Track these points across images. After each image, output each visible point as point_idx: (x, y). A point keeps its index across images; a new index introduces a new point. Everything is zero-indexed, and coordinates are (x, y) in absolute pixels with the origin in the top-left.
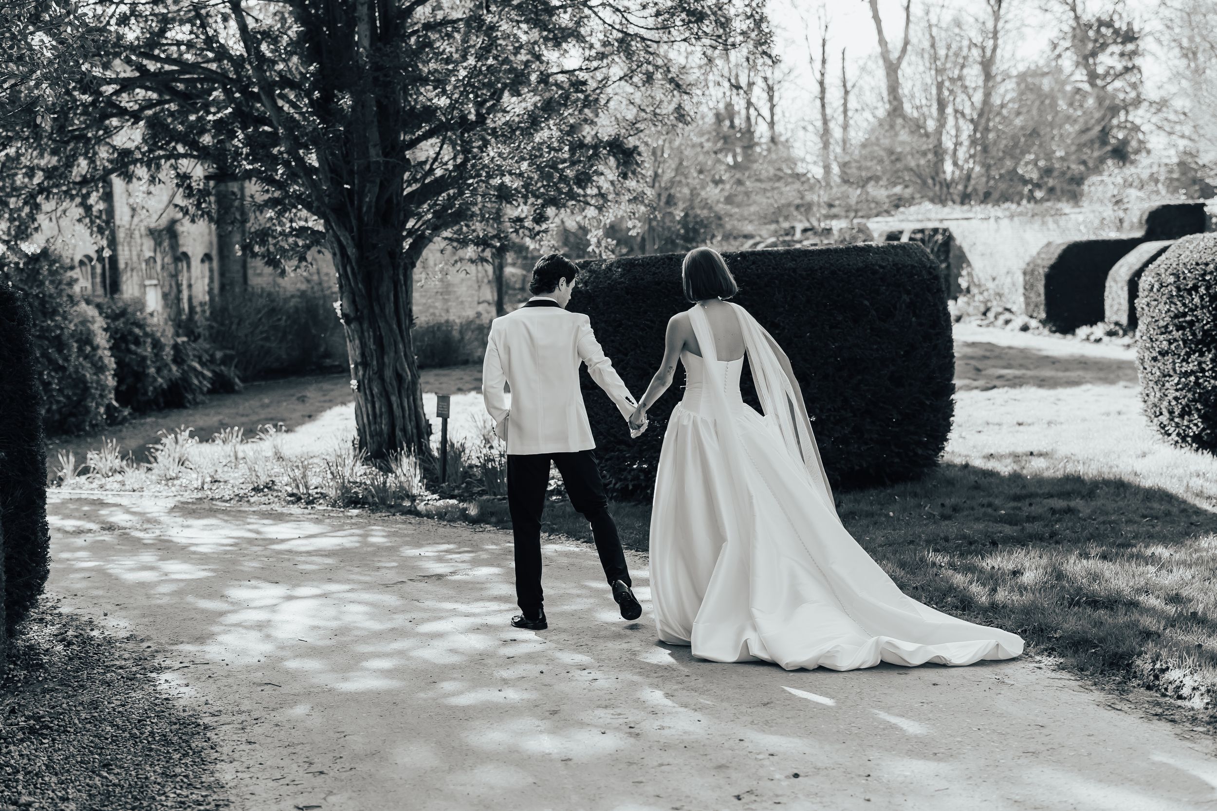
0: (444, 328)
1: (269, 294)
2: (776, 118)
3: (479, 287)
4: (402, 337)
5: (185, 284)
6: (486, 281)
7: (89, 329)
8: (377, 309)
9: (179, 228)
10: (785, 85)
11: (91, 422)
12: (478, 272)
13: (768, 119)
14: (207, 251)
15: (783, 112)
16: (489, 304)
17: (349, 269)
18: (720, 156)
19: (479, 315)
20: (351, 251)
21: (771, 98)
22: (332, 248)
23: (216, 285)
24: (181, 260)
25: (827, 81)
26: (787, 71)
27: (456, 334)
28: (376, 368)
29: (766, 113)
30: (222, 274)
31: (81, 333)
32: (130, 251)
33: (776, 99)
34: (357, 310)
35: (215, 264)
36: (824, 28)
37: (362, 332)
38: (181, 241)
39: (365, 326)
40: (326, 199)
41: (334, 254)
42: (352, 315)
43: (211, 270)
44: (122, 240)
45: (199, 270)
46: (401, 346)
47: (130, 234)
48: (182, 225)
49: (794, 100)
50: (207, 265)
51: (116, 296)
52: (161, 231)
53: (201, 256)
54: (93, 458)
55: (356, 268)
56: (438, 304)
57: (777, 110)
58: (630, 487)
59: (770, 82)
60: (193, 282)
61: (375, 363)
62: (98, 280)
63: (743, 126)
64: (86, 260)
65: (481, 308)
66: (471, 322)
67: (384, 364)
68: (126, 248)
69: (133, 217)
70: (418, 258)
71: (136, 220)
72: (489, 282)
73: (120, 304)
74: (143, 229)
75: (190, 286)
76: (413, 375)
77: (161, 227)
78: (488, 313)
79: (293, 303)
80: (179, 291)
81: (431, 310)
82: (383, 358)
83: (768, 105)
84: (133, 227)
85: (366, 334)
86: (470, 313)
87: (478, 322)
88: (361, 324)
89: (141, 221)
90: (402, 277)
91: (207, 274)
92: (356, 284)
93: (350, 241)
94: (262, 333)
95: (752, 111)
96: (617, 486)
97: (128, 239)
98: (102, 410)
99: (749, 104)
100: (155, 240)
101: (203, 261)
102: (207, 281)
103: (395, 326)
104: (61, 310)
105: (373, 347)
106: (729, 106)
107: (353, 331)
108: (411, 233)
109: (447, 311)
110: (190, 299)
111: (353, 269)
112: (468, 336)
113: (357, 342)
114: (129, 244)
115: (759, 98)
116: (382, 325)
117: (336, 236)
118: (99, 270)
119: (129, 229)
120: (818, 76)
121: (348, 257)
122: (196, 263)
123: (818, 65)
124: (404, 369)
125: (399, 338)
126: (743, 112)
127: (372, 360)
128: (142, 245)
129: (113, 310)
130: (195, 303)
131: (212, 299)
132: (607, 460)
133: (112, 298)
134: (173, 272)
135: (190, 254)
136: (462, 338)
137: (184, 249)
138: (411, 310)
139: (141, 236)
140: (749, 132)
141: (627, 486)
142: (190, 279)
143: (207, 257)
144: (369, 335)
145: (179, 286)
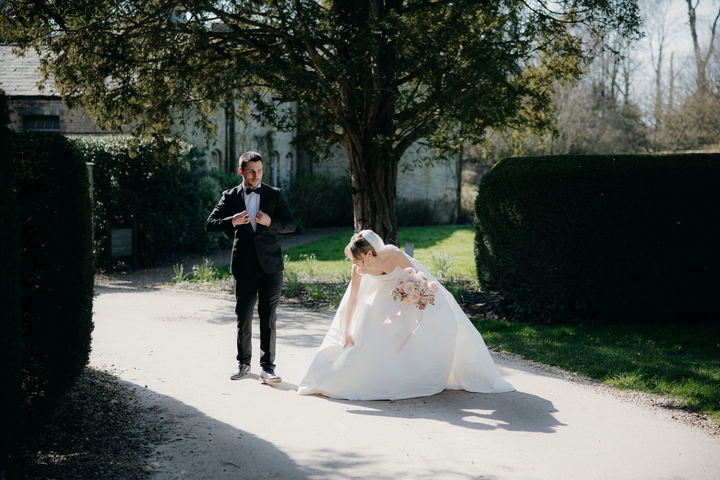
0: (425, 203)
1: (324, 179)
2: (629, 92)
3: (447, 180)
4: (388, 204)
5: (275, 169)
6: (451, 176)
7: (211, 192)
8: (373, 186)
9: (273, 137)
10: (637, 72)
11: (209, 247)
12: (447, 170)
13: (624, 92)
14: (289, 151)
15: (634, 89)
16: (452, 190)
17: (357, 159)
18: (595, 112)
19: (446, 196)
20: (359, 148)
21: (627, 80)
22: (348, 145)
23: (294, 172)
24: (274, 155)
25: (662, 71)
26: (637, 64)
27: (431, 207)
28: (370, 223)
29: (623, 88)
30: (298, 165)
31: (207, 194)
32: (243, 148)
33: (630, 81)
34: (360, 185)
35: (295, 159)
36: (661, 39)
37: (363, 200)
38: (274, 144)
39: (365, 196)
40: (345, 115)
41: (349, 149)
42: (357, 188)
43: (292, 163)
44: (238, 141)
45: (284, 162)
46: (387, 210)
47: (244, 138)
48: (275, 135)
49: (641, 81)
50: (289, 159)
51: (232, 174)
52: (262, 138)
53: (286, 153)
54: (196, 269)
55: (361, 158)
56: (422, 189)
57: (630, 87)
58: (530, 312)
59: (627, 71)
60: (280, 168)
61: (370, 219)
62: (223, 164)
63: (610, 95)
64: (216, 152)
65: (448, 192)
66: (442, 200)
67: (375, 221)
68: (241, 146)
69: (245, 128)
70: (402, 155)
71: (247, 130)
72: (453, 177)
73: (234, 179)
74: (251, 136)
75: (278, 171)
76: (394, 229)
77: (263, 135)
78: (452, 195)
79: (337, 184)
80: (271, 174)
81: (418, 192)
82: (375, 217)
83: (625, 84)
84: (245, 134)
85: (365, 201)
86: (441, 195)
87: (445, 200)
88: (363, 195)
89: (250, 131)
90: (390, 166)
91: (289, 164)
92: (361, 169)
93: (358, 142)
94: (318, 200)
95: (615, 88)
96: (521, 310)
97: (242, 141)
98: (216, 240)
99: (614, 83)
100: (258, 142)
101: (287, 157)
102: (289, 168)
103: (384, 197)
104: (193, 180)
105: (369, 209)
106: (602, 84)
107: (357, 199)
108: (398, 137)
109: (427, 193)
110: (278, 178)
111: (359, 159)
112: (439, 208)
113: (360, 206)
114: (243, 144)
115: (620, 80)
116: (376, 195)
117: (350, 138)
118: (224, 158)
119: (243, 136)
120: (656, 67)
121: (357, 151)
122: (283, 157)
123: (656, 61)
124: (388, 225)
125: (386, 205)
126: (610, 87)
127: (368, 218)
128: (250, 145)
129: (229, 182)
130: (281, 180)
131: (291, 179)
132: (514, 293)
133: (230, 175)
134: (269, 162)
135: (279, 152)
136: (435, 210)
137: (276, 149)
138: (395, 188)
139: (250, 140)
140: (613, 98)
141: (528, 311)
142: (278, 167)
143: (290, 155)
144: (367, 202)
145: (271, 169)
